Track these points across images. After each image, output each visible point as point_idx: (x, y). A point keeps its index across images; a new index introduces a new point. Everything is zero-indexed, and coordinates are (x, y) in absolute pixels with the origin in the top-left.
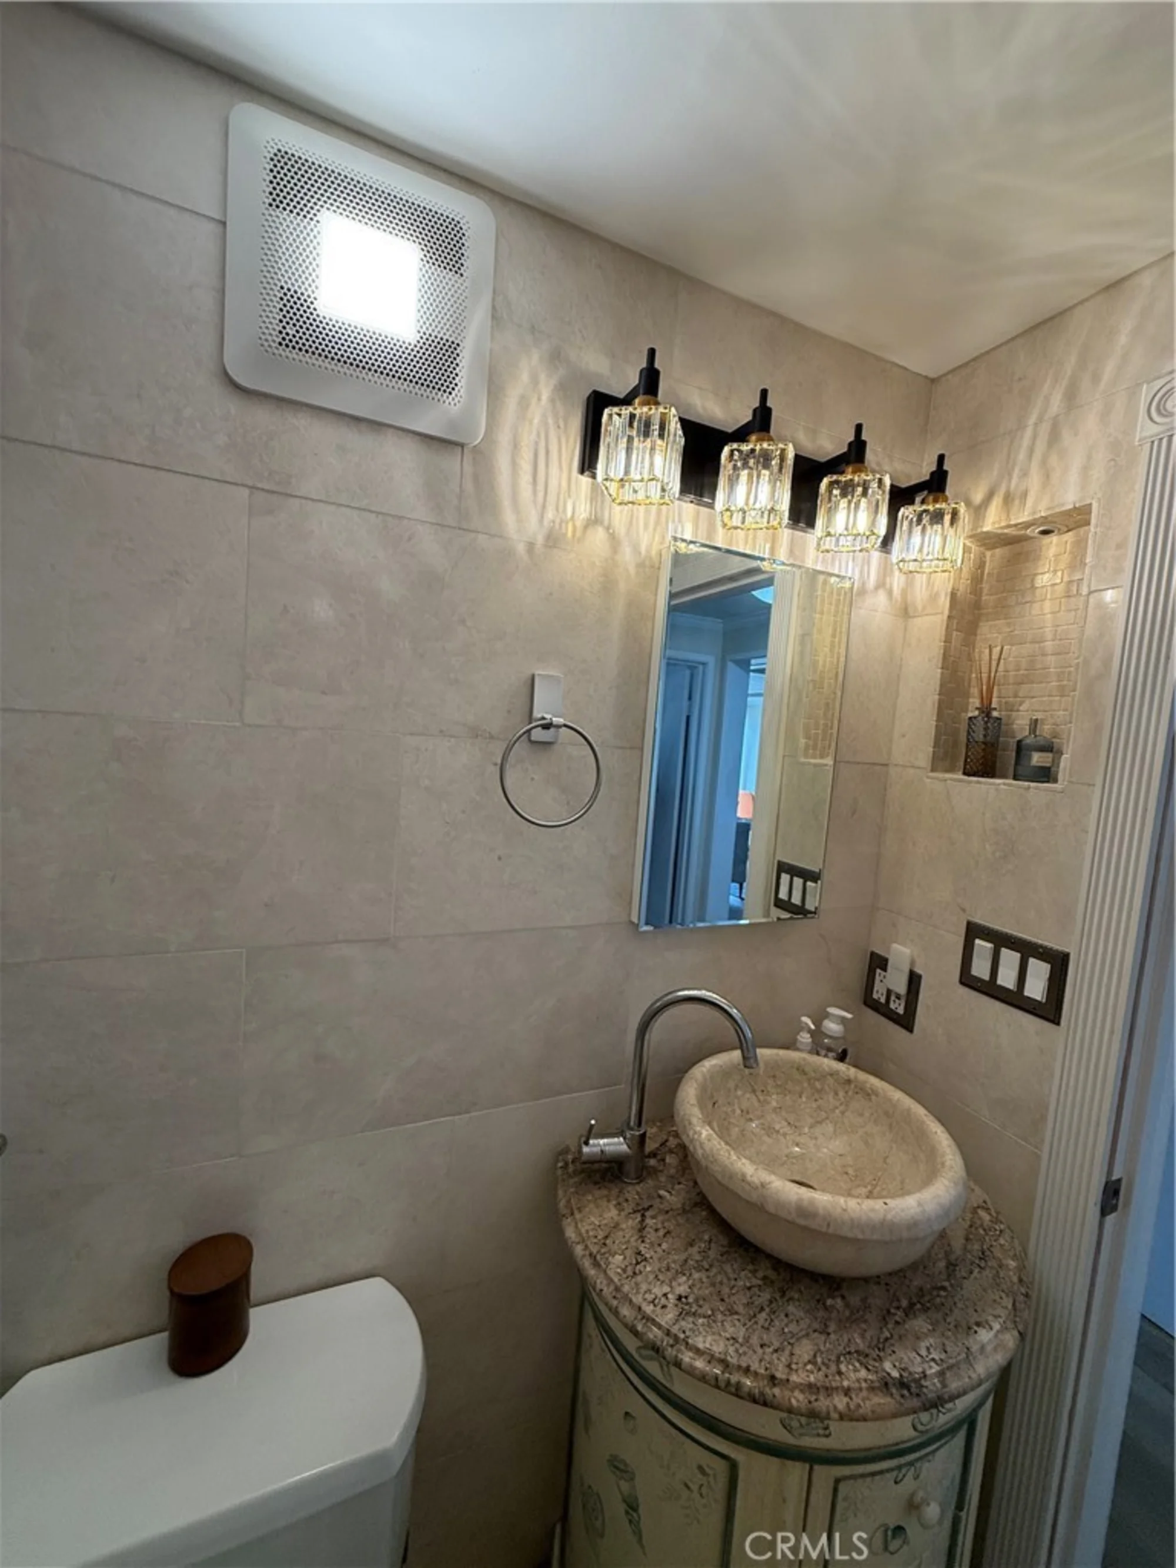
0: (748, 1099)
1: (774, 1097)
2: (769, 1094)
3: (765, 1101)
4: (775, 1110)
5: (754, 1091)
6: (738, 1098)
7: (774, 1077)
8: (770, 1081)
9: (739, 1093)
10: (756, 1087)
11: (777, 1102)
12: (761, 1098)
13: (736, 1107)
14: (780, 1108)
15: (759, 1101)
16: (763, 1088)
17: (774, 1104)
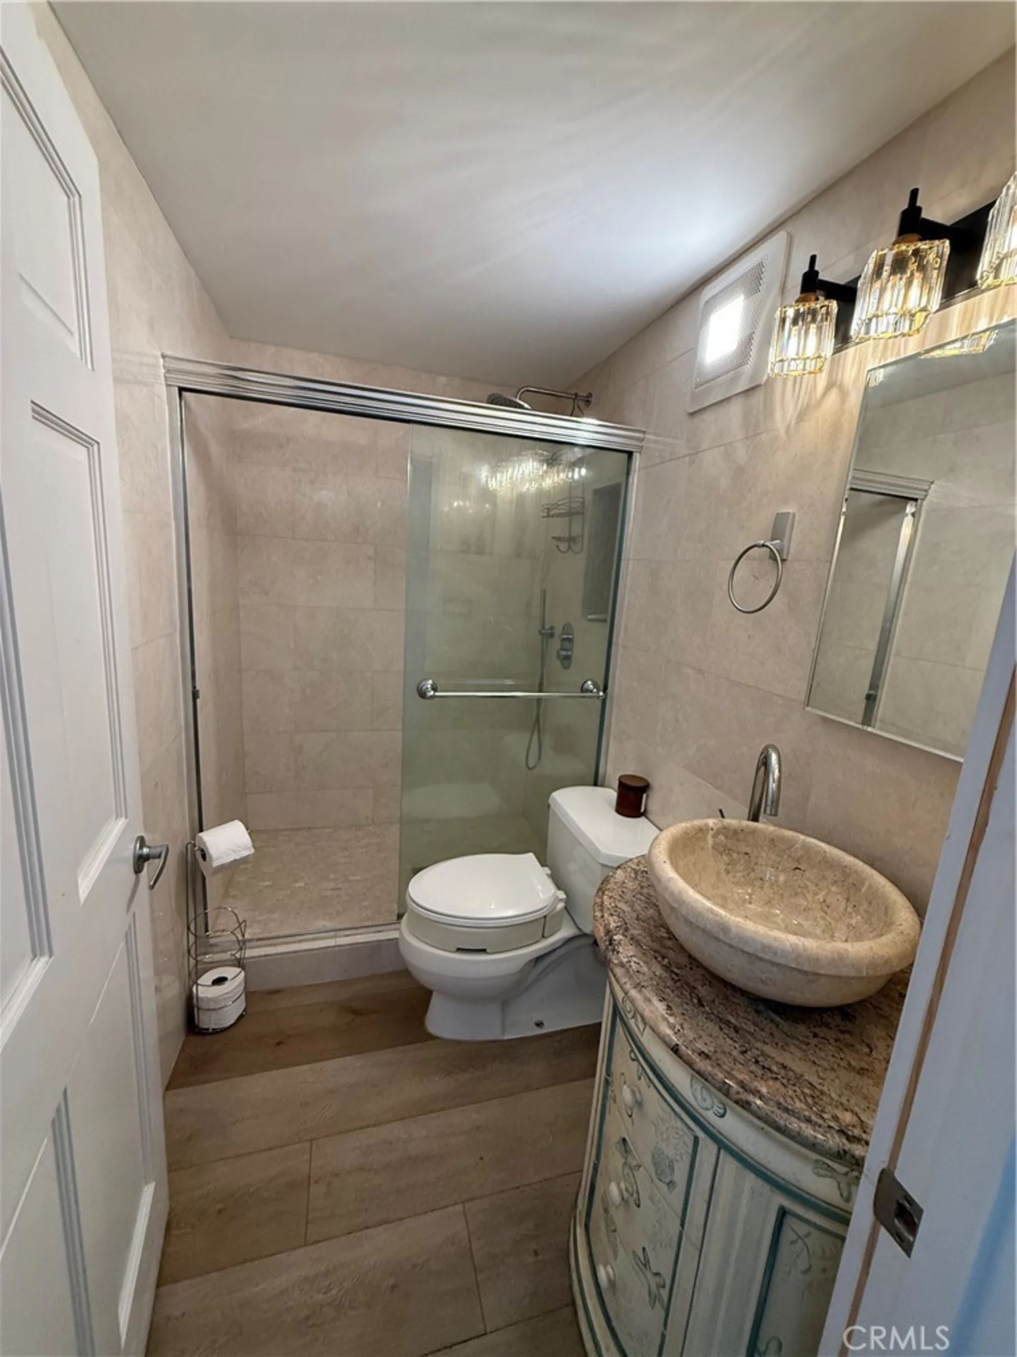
0: (838, 900)
1: (859, 917)
2: (857, 912)
3: (850, 914)
4: (849, 926)
5: (848, 900)
6: (829, 891)
7: (870, 903)
8: (865, 905)
9: (834, 889)
10: (851, 899)
11: (856, 923)
12: (849, 909)
13: (823, 893)
14: (854, 928)
15: (846, 909)
16: (857, 904)
17: (853, 922)
